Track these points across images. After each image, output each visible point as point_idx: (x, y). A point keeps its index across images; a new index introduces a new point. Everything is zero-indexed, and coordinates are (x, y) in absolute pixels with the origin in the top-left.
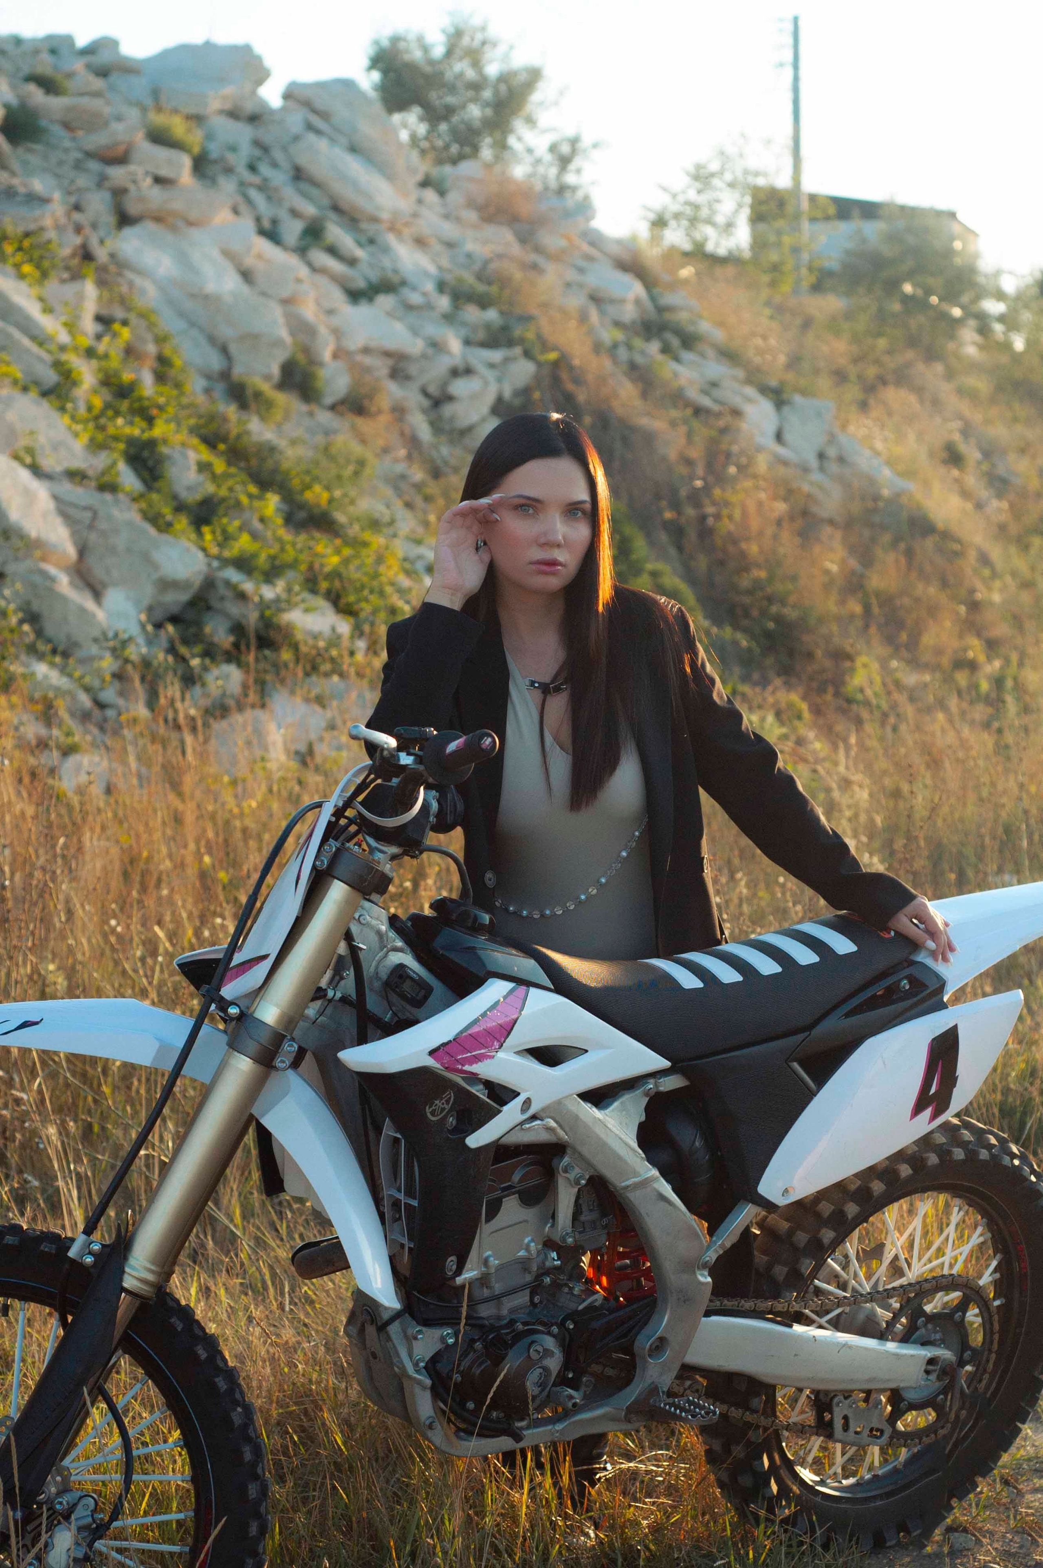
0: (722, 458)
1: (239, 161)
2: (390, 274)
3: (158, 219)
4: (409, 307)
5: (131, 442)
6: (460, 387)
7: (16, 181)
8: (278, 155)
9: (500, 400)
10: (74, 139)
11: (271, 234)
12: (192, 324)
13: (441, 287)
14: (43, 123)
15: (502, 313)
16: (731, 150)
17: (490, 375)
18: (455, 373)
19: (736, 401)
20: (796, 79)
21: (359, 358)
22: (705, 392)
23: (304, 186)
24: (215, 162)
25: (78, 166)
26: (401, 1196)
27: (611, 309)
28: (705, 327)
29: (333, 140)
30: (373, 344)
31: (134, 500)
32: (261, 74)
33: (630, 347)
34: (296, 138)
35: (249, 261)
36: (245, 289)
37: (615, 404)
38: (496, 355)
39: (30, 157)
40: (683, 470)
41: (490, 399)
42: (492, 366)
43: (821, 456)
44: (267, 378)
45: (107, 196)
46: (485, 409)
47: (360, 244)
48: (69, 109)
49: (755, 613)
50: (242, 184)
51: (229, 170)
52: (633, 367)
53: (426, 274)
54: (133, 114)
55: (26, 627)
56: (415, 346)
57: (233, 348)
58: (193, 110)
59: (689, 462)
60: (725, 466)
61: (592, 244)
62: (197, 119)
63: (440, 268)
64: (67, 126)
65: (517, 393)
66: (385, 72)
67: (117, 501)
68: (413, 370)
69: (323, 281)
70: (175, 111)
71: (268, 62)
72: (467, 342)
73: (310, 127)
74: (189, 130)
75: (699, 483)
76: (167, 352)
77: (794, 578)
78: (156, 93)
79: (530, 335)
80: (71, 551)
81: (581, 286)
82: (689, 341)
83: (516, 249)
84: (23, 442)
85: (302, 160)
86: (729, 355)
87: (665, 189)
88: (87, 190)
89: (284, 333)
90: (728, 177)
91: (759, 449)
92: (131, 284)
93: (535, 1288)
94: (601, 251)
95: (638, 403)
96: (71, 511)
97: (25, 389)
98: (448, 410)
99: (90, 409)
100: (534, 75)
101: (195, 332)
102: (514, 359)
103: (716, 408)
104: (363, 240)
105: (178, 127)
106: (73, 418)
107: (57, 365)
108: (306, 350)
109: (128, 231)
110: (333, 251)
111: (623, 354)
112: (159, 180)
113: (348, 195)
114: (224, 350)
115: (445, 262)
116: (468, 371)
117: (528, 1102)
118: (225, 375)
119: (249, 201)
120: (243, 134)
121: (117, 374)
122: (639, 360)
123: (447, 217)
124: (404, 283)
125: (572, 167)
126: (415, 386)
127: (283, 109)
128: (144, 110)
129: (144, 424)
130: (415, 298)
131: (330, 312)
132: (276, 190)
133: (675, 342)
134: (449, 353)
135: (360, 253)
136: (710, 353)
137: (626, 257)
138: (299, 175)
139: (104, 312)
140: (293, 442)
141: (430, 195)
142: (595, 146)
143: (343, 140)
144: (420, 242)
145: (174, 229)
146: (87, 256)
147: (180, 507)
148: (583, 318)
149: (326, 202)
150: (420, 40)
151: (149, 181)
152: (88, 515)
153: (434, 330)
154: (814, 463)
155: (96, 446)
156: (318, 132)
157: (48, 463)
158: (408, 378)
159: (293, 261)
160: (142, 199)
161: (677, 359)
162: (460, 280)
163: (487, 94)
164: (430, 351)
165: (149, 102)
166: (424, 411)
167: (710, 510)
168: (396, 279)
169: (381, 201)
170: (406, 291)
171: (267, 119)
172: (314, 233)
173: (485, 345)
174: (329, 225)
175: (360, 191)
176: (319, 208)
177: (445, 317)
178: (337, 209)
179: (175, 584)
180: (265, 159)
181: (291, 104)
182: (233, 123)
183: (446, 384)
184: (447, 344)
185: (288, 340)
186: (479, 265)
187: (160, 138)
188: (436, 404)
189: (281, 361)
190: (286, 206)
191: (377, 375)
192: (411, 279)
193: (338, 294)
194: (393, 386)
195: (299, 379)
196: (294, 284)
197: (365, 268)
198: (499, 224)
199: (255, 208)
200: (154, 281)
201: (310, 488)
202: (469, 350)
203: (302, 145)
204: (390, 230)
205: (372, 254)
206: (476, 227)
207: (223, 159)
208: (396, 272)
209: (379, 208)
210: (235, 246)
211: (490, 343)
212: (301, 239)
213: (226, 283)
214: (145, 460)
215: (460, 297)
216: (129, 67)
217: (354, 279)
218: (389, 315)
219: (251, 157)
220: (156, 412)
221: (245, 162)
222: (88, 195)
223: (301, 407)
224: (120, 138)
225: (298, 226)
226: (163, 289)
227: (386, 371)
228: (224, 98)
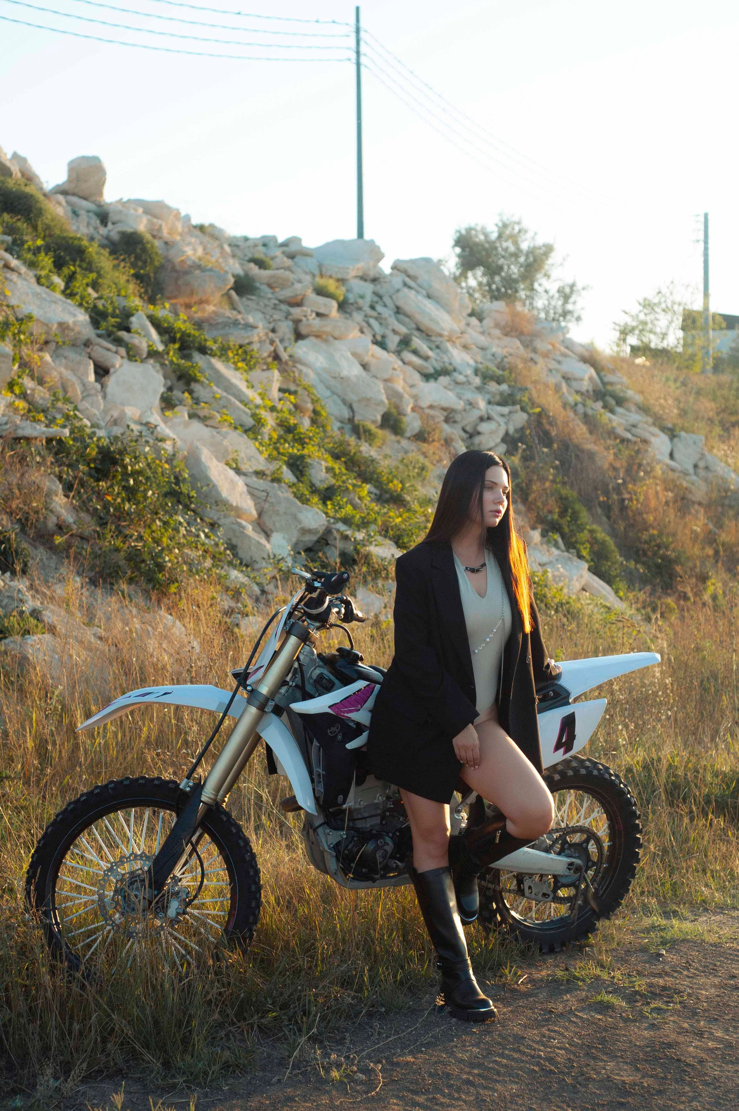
0: (635, 467)
1: (365, 304)
2: (447, 365)
3: (317, 336)
4: (457, 383)
5: (291, 456)
6: (484, 427)
7: (239, 317)
8: (387, 300)
9: (507, 433)
10: (273, 293)
11: (381, 344)
12: (334, 393)
13: (476, 372)
14: (257, 284)
15: (509, 386)
16: (664, 291)
17: (502, 421)
18: (482, 419)
19: (647, 436)
20: (706, 249)
21: (427, 411)
22: (628, 431)
23: (401, 317)
24: (352, 304)
25: (275, 307)
27: (575, 384)
28: (630, 393)
29: (417, 292)
30: (435, 404)
31: (290, 487)
32: (378, 256)
33: (584, 405)
34: (398, 291)
35: (367, 359)
36: (364, 373)
37: (573, 436)
38: (505, 410)
39: (249, 303)
40: (611, 473)
41: (501, 433)
42: (503, 415)
43: (696, 466)
44: (374, 422)
45: (290, 323)
46: (498, 440)
47: (431, 349)
48: (272, 277)
49: (650, 553)
50: (366, 316)
51: (359, 309)
52: (586, 415)
53: (468, 364)
54: (308, 278)
55: (228, 552)
56: (460, 405)
57: (355, 406)
58: (339, 276)
59: (615, 469)
60: (637, 472)
61: (567, 348)
62: (342, 281)
63: (476, 362)
64: (270, 286)
65: (516, 431)
66: (463, 248)
67: (280, 487)
68: (458, 417)
69: (409, 369)
70: (331, 277)
71: (383, 250)
72: (489, 403)
73: (405, 285)
74: (337, 288)
75: (620, 481)
76: (318, 408)
77: (674, 535)
78: (320, 266)
79: (525, 399)
80: (255, 513)
81: (557, 371)
82: (620, 401)
83: (522, 350)
84: (231, 456)
85: (400, 303)
86: (644, 409)
87: (626, 313)
88: (280, 320)
89: (384, 398)
90: (663, 306)
91: (659, 462)
92: (301, 371)
93: (382, 816)
94: (572, 352)
95: (588, 435)
96: (256, 492)
97: (236, 428)
98: (477, 440)
99: (270, 439)
100: (549, 249)
101: (335, 397)
102: (516, 412)
103: (634, 439)
104: (433, 347)
105: (331, 285)
106: (261, 443)
107: (254, 415)
108: (397, 407)
109: (300, 342)
110: (415, 352)
111: (580, 409)
112: (318, 315)
113: (425, 322)
114: (351, 407)
115: (479, 359)
116: (489, 418)
118: (351, 420)
119: (369, 325)
120: (368, 288)
121: (287, 420)
122: (590, 412)
123: (483, 333)
124: (455, 370)
125: (571, 300)
126: (459, 427)
127: (391, 275)
128: (314, 276)
129: (300, 447)
130: (461, 378)
131: (412, 386)
132: (386, 319)
133: (612, 402)
134: (479, 409)
135: (430, 353)
136: (633, 408)
137: (586, 354)
138: (398, 311)
139: (285, 387)
140: (386, 456)
141: (474, 321)
142: (584, 289)
143: (424, 293)
144: (465, 347)
145: (326, 341)
146: (276, 357)
147: (314, 490)
148: (557, 388)
149: (414, 326)
151: (314, 315)
152: (264, 494)
153: (469, 395)
154: (691, 471)
155: (271, 458)
156: (410, 288)
157: (245, 467)
158: (455, 422)
159: (392, 358)
160: (309, 326)
161: (612, 411)
162: (487, 368)
163: (522, 259)
164: (468, 407)
165: (317, 272)
166: (463, 440)
167: (626, 496)
168: (450, 368)
169: (443, 325)
170: (455, 374)
171: (382, 280)
172: (405, 342)
173: (499, 404)
174: (414, 338)
175: (432, 320)
176: (409, 329)
177: (478, 388)
178: (418, 329)
179: (309, 531)
180: (380, 302)
181: (396, 272)
182: (362, 283)
183: (476, 425)
184: (477, 404)
185: (386, 401)
186: (499, 360)
187: (321, 292)
188: (471, 436)
189: (382, 413)
190: (390, 328)
191: (437, 420)
192: (459, 368)
193: (417, 377)
194: (446, 427)
195: (392, 422)
196: (391, 371)
197: (434, 361)
198: (512, 337)
199: (373, 329)
200: (313, 369)
201: (392, 482)
202: (490, 407)
203: (400, 294)
204: (448, 341)
205: (438, 354)
206: (499, 338)
207: (356, 303)
208: (451, 364)
209: (442, 329)
210: (360, 350)
211: (503, 403)
212: (398, 346)
213: (354, 370)
214: (298, 466)
215: (486, 377)
216: (306, 254)
217: (427, 368)
218: (445, 387)
219: (372, 301)
220: (307, 440)
221: (368, 304)
222: (280, 323)
223: (393, 437)
224: (299, 292)
225: (397, 339)
226: (318, 374)
227: (442, 418)
228: (358, 269)
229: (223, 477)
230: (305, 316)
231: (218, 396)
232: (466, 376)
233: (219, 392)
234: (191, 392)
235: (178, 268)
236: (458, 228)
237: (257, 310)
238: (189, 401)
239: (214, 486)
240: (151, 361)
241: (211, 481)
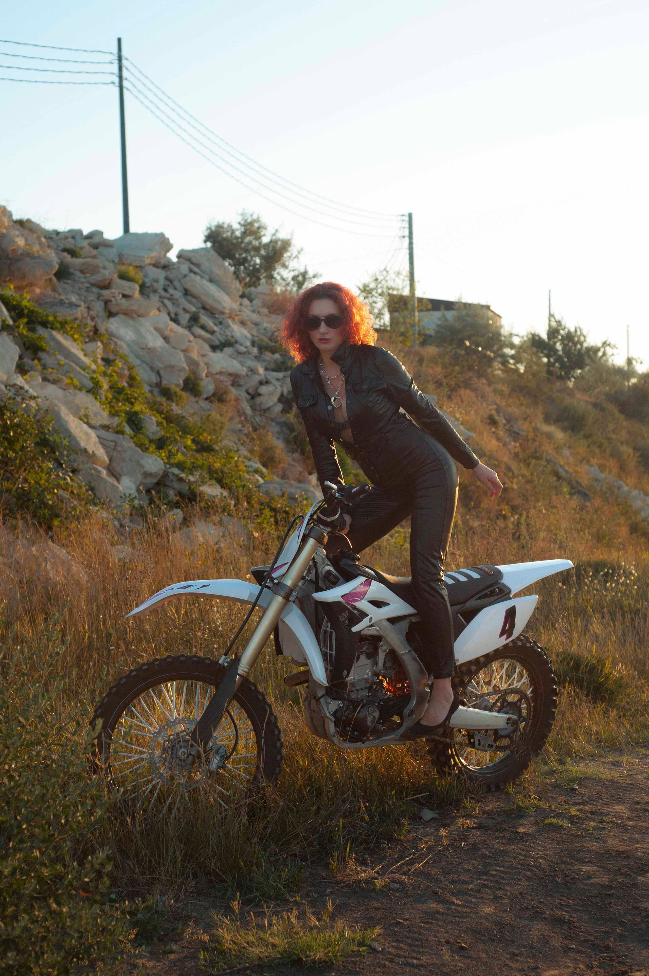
1: (159, 287)
2: (230, 338)
3: (125, 314)
4: (239, 353)
5: (127, 413)
6: (264, 390)
7: (63, 297)
8: (176, 283)
9: (282, 395)
10: (85, 278)
11: (175, 320)
12: (143, 362)
13: (253, 344)
14: (72, 270)
15: (281, 355)
16: (380, 278)
17: (277, 384)
18: (261, 383)
20: (411, 243)
21: (218, 376)
23: (189, 298)
24: (148, 287)
25: (88, 290)
26: (328, 651)
29: (202, 277)
30: (224, 370)
31: (131, 438)
32: (168, 246)
34: (185, 276)
35: (167, 333)
36: (166, 345)
38: (279, 375)
39: (66, 286)
41: (278, 394)
42: (278, 380)
44: (177, 385)
45: (102, 304)
46: (275, 400)
47: (215, 324)
48: (83, 264)
50: (161, 297)
51: (155, 291)
53: (246, 337)
54: (111, 266)
55: (90, 493)
56: (243, 371)
57: (162, 372)
58: (138, 264)
62: (140, 268)
63: (253, 336)
64: (82, 272)
66: (214, 243)
67: (124, 439)
68: (242, 382)
69: (200, 341)
70: (130, 265)
71: (172, 241)
72: (266, 369)
73: (191, 271)
74: (136, 273)
76: (134, 374)
78: (120, 256)
80: (106, 460)
84: (83, 413)
85: (188, 286)
88: (93, 301)
89: (185, 365)
90: (380, 291)
92: (116, 343)
93: (370, 689)
96: (106, 443)
97: (80, 389)
98: (258, 400)
99: (106, 399)
100: (287, 243)
101: (144, 364)
104: (217, 323)
105: (132, 272)
106: (100, 402)
107: (92, 379)
108: (194, 373)
109: (112, 320)
110: (203, 327)
112: (124, 296)
113: (210, 302)
114: (158, 373)
115: (255, 333)
116: (267, 382)
117: (371, 618)
118: (158, 385)
119: (165, 305)
120: (161, 274)
121: (116, 383)
123: (253, 311)
124: (236, 342)
126: (243, 389)
127: (178, 262)
128: (116, 264)
129: (130, 405)
130: (242, 349)
131: (203, 356)
132: (177, 300)
134: (259, 374)
135: (215, 328)
138: (186, 292)
139: (105, 356)
140: (191, 415)
141: (246, 301)
143: (207, 277)
144: (243, 323)
145: (132, 317)
146: (96, 330)
147: (151, 441)
149: (200, 305)
150: (230, 226)
151: (121, 296)
152: (113, 444)
153: (251, 363)
155: (112, 415)
156: (195, 273)
157: (94, 422)
158: (239, 386)
159: (186, 332)
160: (118, 305)
162: (262, 340)
163: (263, 252)
164: (249, 373)
165: (117, 260)
166: (247, 401)
168: (233, 340)
169: (225, 304)
170: (237, 346)
171: (171, 267)
172: (194, 319)
173: (273, 370)
174: (201, 315)
175: (215, 300)
176: (196, 308)
177: (256, 357)
178: (204, 308)
179: (151, 475)
180: (171, 286)
181: (181, 260)
182: (155, 269)
183: (257, 388)
184: (257, 370)
185: (187, 368)
186: (270, 334)
187: (123, 276)
188: (253, 397)
189: (184, 378)
190: (181, 307)
191: (227, 384)
192: (240, 340)
193: (207, 347)
194: (233, 390)
195: (191, 386)
196: (187, 343)
197: (219, 335)
198: (278, 314)
199: (167, 308)
200: (125, 342)
201: (202, 435)
202: (267, 372)
203: (188, 279)
204: (229, 318)
205: (221, 329)
206: (266, 315)
207: (152, 286)
208: (232, 337)
209: (224, 308)
210: (160, 326)
211: (277, 369)
212: (189, 322)
213: (157, 343)
214: (133, 421)
215: (262, 348)
216: (108, 244)
217: (213, 340)
218: (230, 356)
219: (164, 285)
220: (133, 400)
221: (162, 287)
222: (93, 303)
223: (193, 399)
224: (107, 277)
225: (187, 316)
226: (129, 346)
227: (230, 383)
228: (151, 258)
229: (79, 429)
230: (114, 297)
231: (62, 363)
232: (246, 347)
233: (63, 360)
234: (39, 360)
235: (11, 256)
236: (209, 226)
237: (73, 292)
238: (39, 367)
239: (74, 437)
240: (5, 333)
241: (71, 433)
